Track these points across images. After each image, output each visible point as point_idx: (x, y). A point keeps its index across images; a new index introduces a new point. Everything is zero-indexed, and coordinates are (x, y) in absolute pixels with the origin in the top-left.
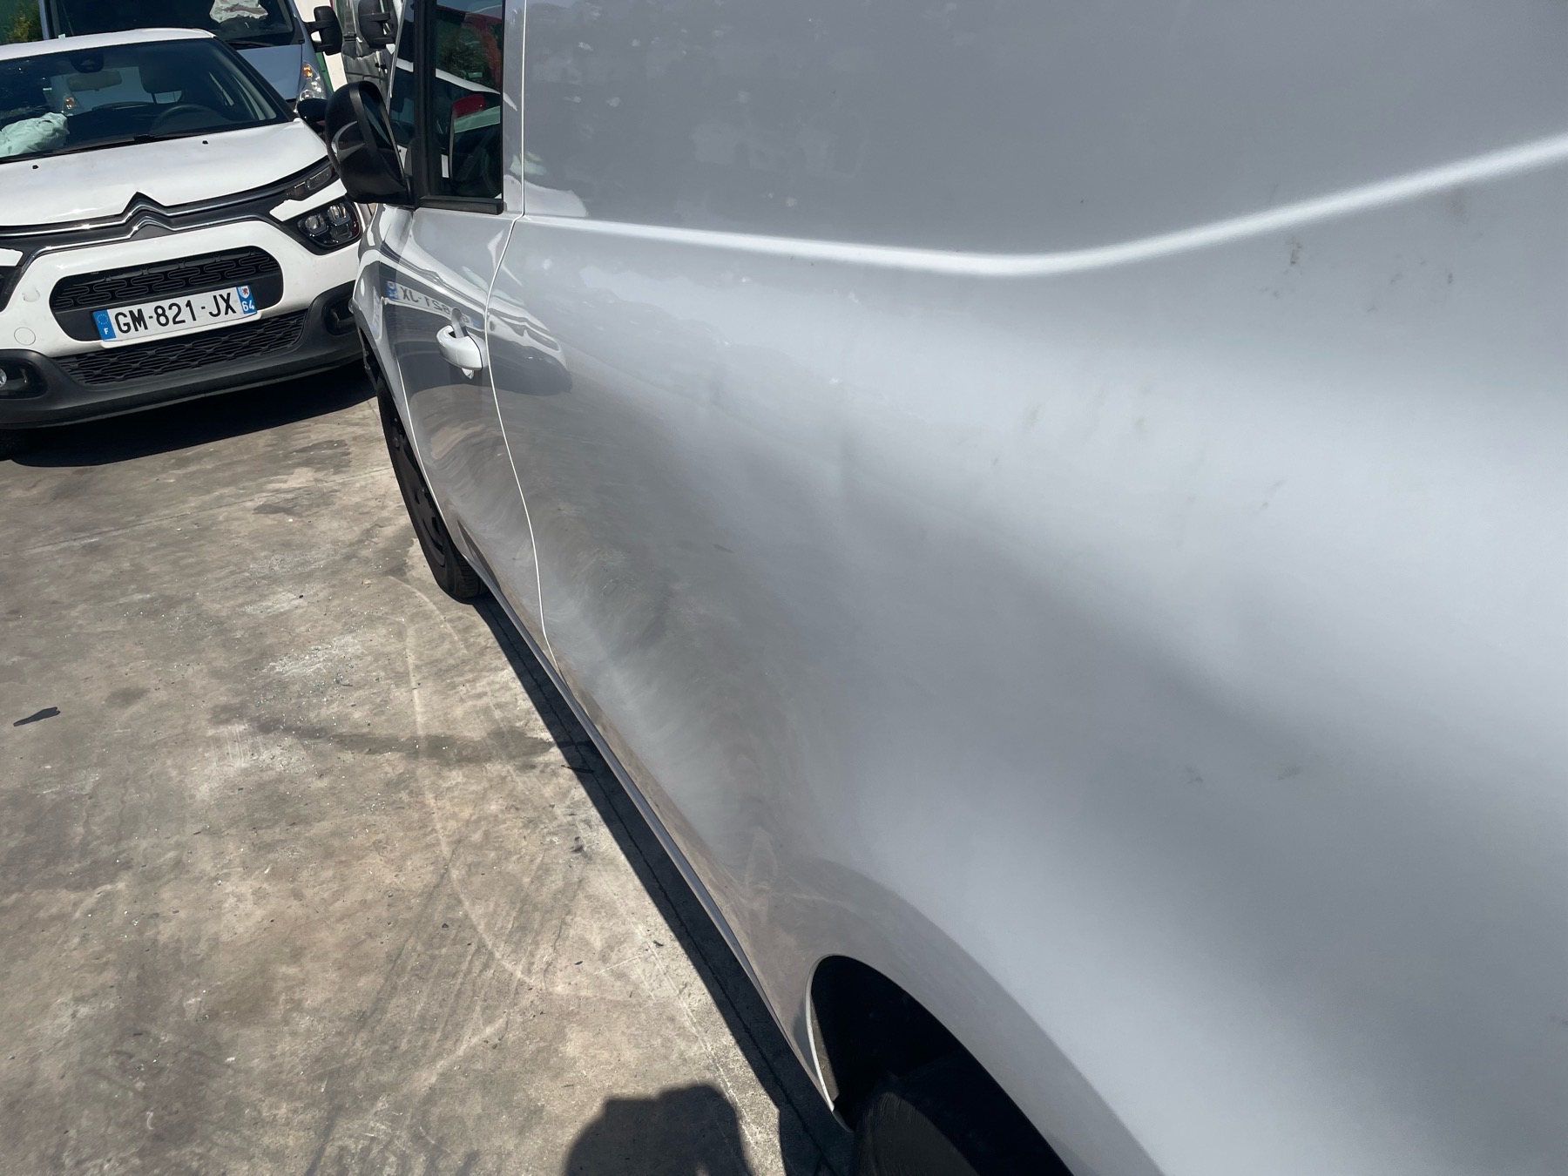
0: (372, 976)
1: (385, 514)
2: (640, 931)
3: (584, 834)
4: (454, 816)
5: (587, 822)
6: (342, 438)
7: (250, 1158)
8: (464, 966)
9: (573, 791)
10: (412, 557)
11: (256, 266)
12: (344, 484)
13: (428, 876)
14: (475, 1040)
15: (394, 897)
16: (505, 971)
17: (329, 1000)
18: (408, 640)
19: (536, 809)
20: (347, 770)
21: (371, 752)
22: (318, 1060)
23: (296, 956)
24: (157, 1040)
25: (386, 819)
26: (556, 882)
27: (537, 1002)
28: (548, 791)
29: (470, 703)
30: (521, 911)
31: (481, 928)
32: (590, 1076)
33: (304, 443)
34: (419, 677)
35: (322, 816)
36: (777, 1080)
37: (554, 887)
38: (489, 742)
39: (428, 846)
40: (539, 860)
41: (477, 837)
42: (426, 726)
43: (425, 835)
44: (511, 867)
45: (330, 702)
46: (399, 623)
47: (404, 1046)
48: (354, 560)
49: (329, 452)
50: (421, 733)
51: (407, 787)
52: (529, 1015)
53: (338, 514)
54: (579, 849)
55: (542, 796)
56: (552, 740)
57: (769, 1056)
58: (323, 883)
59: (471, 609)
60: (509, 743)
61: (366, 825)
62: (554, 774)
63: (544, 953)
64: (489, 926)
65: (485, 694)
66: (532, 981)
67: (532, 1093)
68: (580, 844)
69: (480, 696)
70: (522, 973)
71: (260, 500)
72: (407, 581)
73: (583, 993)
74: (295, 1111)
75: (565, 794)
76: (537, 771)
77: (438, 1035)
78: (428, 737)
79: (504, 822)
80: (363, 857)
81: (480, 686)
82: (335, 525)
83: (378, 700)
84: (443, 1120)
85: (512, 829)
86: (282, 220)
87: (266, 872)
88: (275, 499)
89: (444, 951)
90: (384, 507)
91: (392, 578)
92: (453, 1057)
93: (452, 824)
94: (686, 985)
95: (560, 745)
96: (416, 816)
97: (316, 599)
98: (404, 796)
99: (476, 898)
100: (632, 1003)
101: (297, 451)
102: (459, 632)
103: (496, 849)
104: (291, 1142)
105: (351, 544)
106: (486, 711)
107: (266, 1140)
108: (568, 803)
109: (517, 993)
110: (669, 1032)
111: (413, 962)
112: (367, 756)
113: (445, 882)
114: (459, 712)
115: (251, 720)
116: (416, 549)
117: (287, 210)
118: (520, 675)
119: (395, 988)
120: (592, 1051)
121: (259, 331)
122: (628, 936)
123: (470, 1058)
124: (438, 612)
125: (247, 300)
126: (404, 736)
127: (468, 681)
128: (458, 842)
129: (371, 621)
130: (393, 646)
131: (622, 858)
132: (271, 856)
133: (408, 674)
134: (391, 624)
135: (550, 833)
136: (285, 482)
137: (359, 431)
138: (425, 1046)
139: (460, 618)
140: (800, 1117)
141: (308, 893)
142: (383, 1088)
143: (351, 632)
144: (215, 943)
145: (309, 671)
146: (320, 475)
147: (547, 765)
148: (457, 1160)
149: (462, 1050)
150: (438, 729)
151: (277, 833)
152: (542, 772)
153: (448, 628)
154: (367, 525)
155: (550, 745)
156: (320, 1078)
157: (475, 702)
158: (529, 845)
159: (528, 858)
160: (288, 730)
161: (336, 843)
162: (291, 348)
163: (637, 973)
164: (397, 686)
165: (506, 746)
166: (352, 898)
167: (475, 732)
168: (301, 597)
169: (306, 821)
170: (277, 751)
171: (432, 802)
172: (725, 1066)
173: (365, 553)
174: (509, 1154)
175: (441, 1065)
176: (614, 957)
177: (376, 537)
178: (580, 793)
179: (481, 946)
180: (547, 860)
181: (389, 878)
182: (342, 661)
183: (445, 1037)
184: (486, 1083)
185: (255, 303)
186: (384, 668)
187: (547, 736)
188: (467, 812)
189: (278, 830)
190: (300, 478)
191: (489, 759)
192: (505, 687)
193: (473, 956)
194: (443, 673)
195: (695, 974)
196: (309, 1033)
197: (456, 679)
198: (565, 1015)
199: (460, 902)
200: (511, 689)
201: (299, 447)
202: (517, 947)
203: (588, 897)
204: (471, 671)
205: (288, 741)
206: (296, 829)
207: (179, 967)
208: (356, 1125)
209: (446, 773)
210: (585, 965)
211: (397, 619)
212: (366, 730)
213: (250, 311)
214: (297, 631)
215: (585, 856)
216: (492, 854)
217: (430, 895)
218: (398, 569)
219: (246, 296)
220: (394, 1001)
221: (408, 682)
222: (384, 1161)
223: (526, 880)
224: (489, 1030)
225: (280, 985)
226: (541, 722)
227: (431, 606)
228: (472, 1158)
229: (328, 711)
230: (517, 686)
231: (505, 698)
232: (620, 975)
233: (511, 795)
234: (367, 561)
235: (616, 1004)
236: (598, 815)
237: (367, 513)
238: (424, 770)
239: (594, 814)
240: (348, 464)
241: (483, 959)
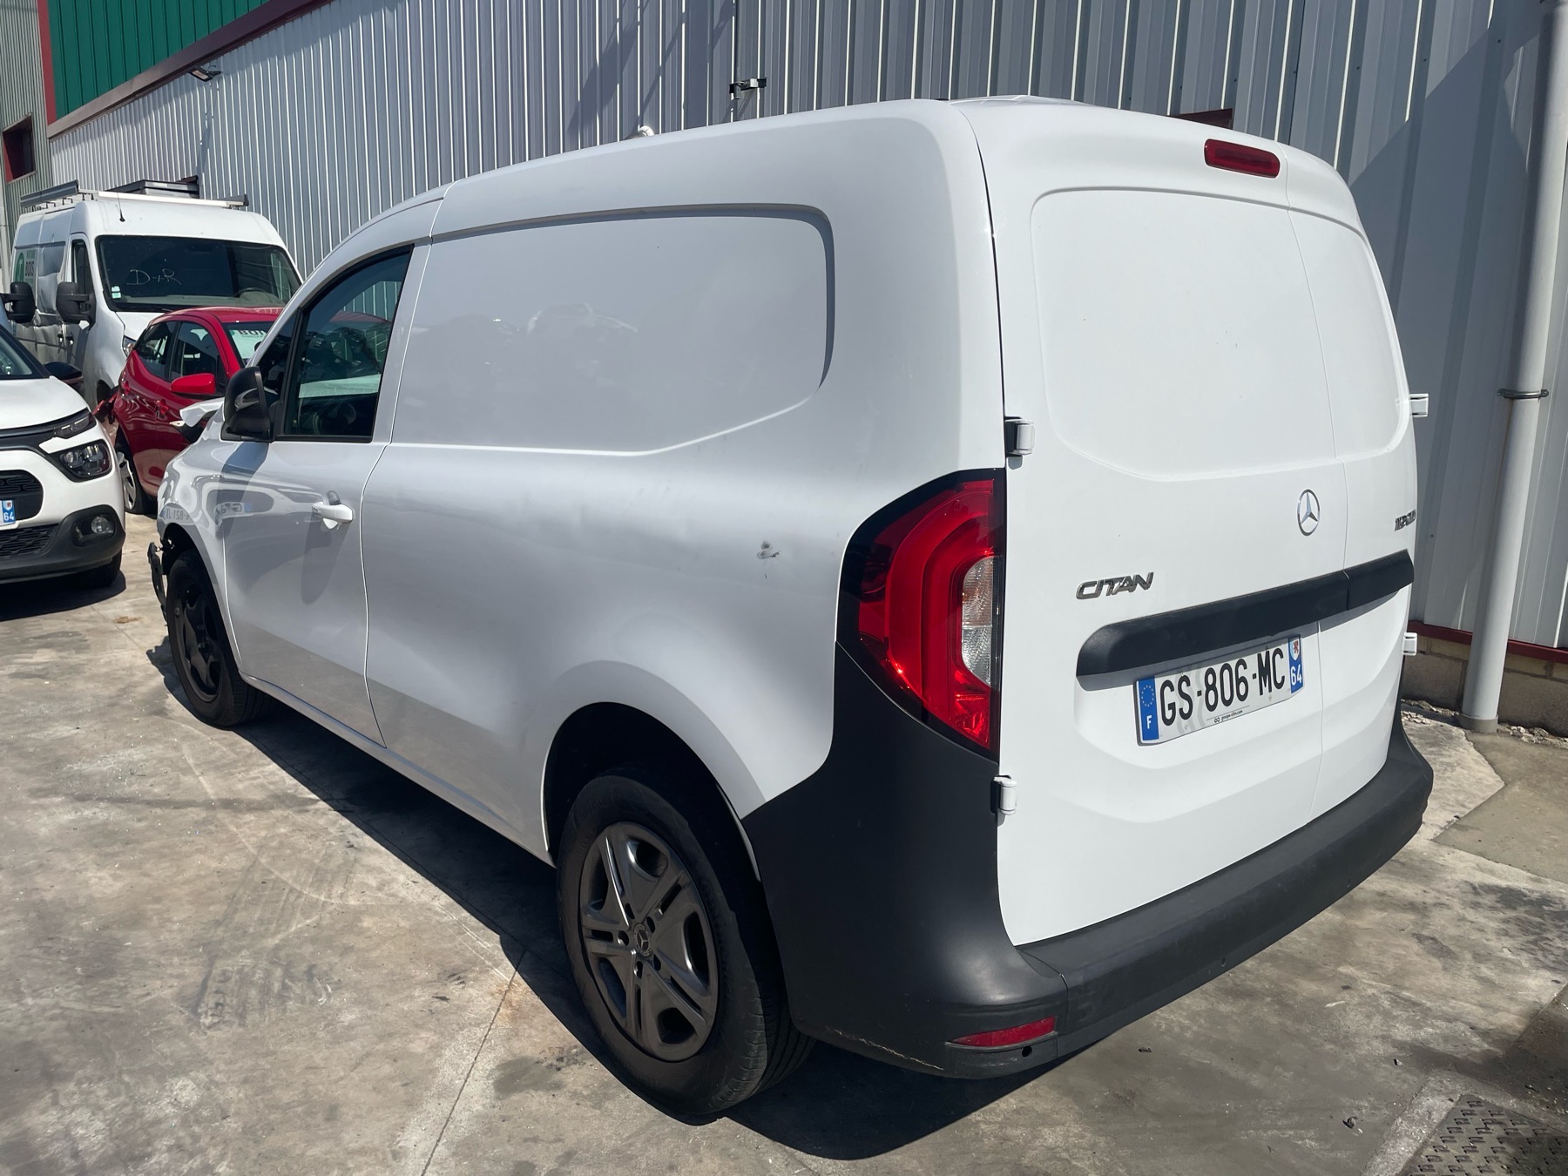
0: (218, 905)
1: (136, 679)
2: (402, 878)
3: (353, 840)
4: (253, 835)
5: (355, 835)
6: (75, 630)
7: (161, 979)
8: (284, 898)
9: (340, 821)
10: (169, 705)
11: (21, 486)
12: (90, 660)
13: (244, 862)
14: (299, 926)
15: (219, 872)
16: (312, 898)
17: (190, 917)
18: (184, 751)
19: (315, 830)
20: (157, 817)
21: (175, 808)
22: (192, 940)
23: (158, 900)
24: (67, 940)
25: (202, 838)
26: (338, 860)
27: (338, 908)
28: (322, 822)
29: (247, 783)
30: (317, 874)
31: (290, 882)
32: (381, 933)
33: (38, 633)
34: (201, 770)
35: (149, 839)
36: (497, 926)
37: (337, 863)
38: (269, 800)
39: (238, 850)
40: (323, 852)
41: (274, 844)
42: (216, 794)
43: (235, 844)
44: (304, 856)
45: (130, 784)
46: (173, 742)
47: (251, 930)
48: (118, 707)
49: (65, 639)
50: (212, 797)
51: (212, 823)
52: (335, 914)
53: (93, 678)
54: (352, 846)
55: (317, 824)
56: (317, 798)
57: (492, 918)
58: (163, 869)
59: (232, 733)
60: (283, 800)
61: (186, 843)
62: (324, 814)
63: (338, 889)
64: (295, 880)
65: (259, 777)
66: (333, 901)
67: (345, 941)
68: (351, 844)
69: (255, 778)
70: (325, 898)
71: (13, 669)
72: (170, 718)
73: (369, 903)
74: (185, 960)
75: (335, 823)
76: (311, 813)
77: (274, 925)
78: (219, 800)
79: (292, 837)
80: (190, 856)
81: (253, 773)
82: (91, 685)
83: (171, 782)
84: (288, 956)
85: (300, 840)
86: (49, 452)
87: (117, 866)
88: (23, 669)
89: (266, 893)
90: (133, 675)
91: (157, 717)
92: (287, 933)
93: (253, 839)
94: (436, 896)
95: (324, 801)
96: (225, 836)
97: (92, 729)
98: (212, 828)
99: (282, 871)
100: (403, 904)
101: (34, 638)
102: (226, 746)
103: (291, 849)
104: (186, 970)
105: (110, 698)
106: (262, 786)
107: (169, 972)
108: (338, 826)
109: (323, 905)
110: (429, 914)
111: (245, 898)
112: (174, 810)
113: (257, 864)
114: (240, 786)
115: (66, 795)
116: (172, 701)
117: (54, 445)
118: (283, 768)
119: (237, 909)
120: (379, 924)
121: (12, 538)
122: (394, 880)
123: (300, 931)
124: (204, 736)
125: (9, 512)
126: (201, 799)
127: (243, 771)
128: (261, 847)
129: (147, 741)
130: (172, 754)
131: (383, 849)
132: (116, 859)
133: (191, 768)
134: (166, 742)
135: (328, 840)
136: (31, 658)
137: (90, 626)
138: (267, 930)
139: (224, 739)
140: (512, 937)
141: (155, 874)
142: (243, 947)
143: (133, 747)
144: (91, 898)
145: (105, 769)
146: (64, 654)
147: (317, 810)
148: (304, 967)
149: (293, 929)
150: (225, 795)
151: (116, 848)
152: (315, 813)
153: (216, 744)
154: (122, 686)
155: (318, 801)
156: (198, 946)
157: (252, 782)
158: (315, 846)
159: (315, 852)
160: (101, 799)
161: (166, 851)
162: (37, 554)
163: (403, 893)
164: (184, 775)
165: (283, 802)
166: (189, 874)
167: (258, 796)
168: (78, 728)
169: (137, 842)
170: (97, 810)
171: (235, 830)
172: (465, 923)
173: (125, 702)
174: (336, 963)
175: (279, 936)
176: (386, 888)
177: (132, 692)
178: (345, 822)
179: (292, 890)
180: (328, 852)
181: (214, 864)
182: (130, 762)
183: (279, 926)
184: (313, 940)
185: (15, 515)
186: (169, 766)
187: (313, 796)
188: (263, 833)
189: (115, 847)
190: (43, 657)
191: (272, 808)
192: (273, 773)
193: (288, 894)
194: (220, 768)
195: (441, 891)
196: (181, 931)
197: (232, 770)
198: (358, 914)
199: (271, 873)
200: (278, 775)
201: (34, 635)
202: (318, 890)
203: (363, 866)
204: (243, 766)
205: (102, 804)
206: (131, 846)
207: (67, 910)
208: (230, 962)
209: (239, 815)
210: (367, 893)
211: (170, 739)
212: (168, 797)
213: (10, 520)
214: (84, 747)
215: (356, 849)
216: (288, 851)
217: (248, 871)
218: (162, 712)
219: (8, 509)
220: (238, 915)
221: (193, 773)
222: (254, 974)
223: (316, 861)
224: (308, 921)
225: (150, 913)
226: (306, 789)
227: (196, 732)
228: (312, 967)
229: (133, 788)
230: (283, 773)
231: (276, 778)
232: (393, 895)
233: (294, 824)
234: (129, 708)
235: (392, 907)
236: (362, 832)
237: (118, 678)
238: (222, 815)
239: (358, 830)
240: (88, 647)
241: (296, 894)
